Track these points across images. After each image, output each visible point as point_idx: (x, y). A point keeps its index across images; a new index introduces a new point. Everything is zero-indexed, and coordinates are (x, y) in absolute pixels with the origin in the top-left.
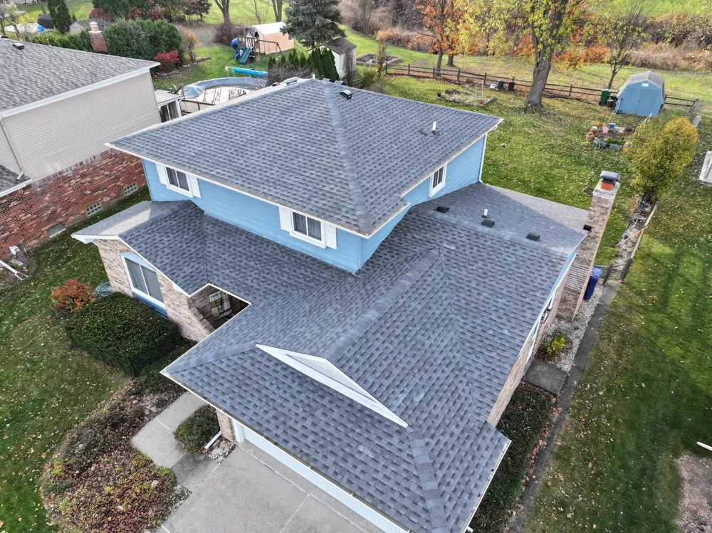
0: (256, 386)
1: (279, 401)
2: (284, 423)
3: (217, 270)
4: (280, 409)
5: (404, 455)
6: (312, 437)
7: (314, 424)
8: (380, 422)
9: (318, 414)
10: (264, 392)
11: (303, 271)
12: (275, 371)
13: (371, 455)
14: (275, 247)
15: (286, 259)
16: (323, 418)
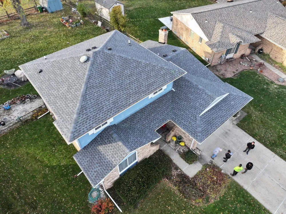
0: (212, 120)
1: (217, 116)
2: (223, 116)
3: (150, 127)
4: (219, 116)
5: (235, 97)
6: (227, 112)
7: (225, 110)
8: (227, 97)
9: (222, 108)
10: (214, 118)
11: (164, 102)
12: (209, 114)
13: (233, 102)
14: (149, 106)
15: (156, 105)
16: (224, 108)
